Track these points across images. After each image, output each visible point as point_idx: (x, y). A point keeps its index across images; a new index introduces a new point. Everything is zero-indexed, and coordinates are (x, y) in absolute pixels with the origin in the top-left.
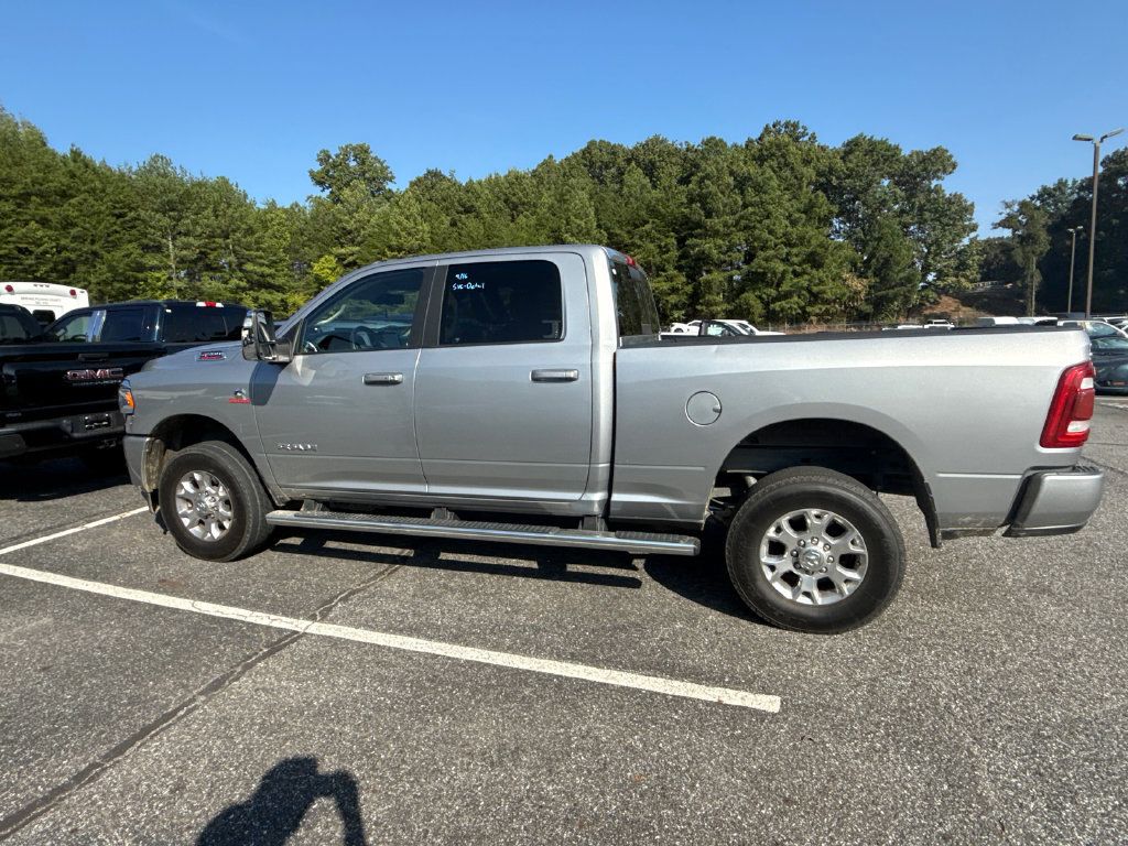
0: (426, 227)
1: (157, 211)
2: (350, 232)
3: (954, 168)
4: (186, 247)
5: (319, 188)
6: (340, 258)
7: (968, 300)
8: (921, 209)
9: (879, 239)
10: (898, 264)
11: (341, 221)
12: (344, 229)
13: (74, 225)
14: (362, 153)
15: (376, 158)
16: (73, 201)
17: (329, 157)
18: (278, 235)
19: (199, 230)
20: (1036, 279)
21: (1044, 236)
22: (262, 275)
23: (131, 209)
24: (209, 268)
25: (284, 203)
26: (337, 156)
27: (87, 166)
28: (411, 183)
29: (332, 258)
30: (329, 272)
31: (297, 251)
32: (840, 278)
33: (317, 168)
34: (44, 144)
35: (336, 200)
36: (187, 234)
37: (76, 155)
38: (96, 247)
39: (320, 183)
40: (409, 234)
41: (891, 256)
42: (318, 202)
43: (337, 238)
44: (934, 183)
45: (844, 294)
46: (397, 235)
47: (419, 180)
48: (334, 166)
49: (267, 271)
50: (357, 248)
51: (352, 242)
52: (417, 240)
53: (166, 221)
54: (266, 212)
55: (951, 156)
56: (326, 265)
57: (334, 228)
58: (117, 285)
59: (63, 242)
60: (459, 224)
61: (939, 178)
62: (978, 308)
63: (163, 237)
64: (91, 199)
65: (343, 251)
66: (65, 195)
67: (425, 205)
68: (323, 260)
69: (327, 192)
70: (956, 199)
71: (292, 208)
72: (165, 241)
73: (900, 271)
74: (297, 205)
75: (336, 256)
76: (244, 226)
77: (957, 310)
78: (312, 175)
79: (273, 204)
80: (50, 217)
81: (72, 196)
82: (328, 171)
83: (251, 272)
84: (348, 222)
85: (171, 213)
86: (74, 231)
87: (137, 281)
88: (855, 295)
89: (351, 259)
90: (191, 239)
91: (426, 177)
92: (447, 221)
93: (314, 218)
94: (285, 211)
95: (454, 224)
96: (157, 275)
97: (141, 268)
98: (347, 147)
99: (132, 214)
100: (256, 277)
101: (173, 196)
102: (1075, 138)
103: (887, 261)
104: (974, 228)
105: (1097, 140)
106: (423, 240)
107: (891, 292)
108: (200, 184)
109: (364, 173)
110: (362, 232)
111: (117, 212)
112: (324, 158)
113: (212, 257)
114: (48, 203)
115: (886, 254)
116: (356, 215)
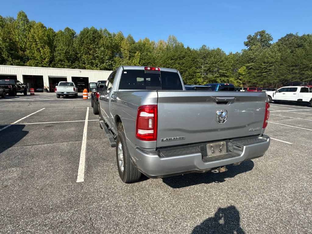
0: (279, 54)
1: (201, 59)
2: (252, 59)
4: (206, 67)
5: (246, 47)
6: (247, 67)
11: (250, 56)
12: (250, 58)
13: (184, 64)
14: (262, 33)
15: (267, 34)
16: (185, 58)
17: (251, 36)
18: (230, 61)
19: (209, 62)
22: (223, 73)
23: (196, 59)
24: (210, 71)
25: (234, 53)
26: (253, 36)
27: (189, 50)
28: (279, 40)
29: (245, 67)
30: (243, 71)
31: (234, 66)
33: (246, 40)
34: (183, 47)
35: (250, 49)
36: (207, 64)
37: (188, 48)
38: (187, 68)
39: (246, 45)
40: (272, 57)
42: (245, 51)
43: (248, 61)
46: (267, 58)
47: (282, 38)
48: (252, 39)
49: (224, 72)
50: (253, 64)
51: (252, 61)
52: (275, 59)
53: (203, 61)
54: (228, 55)
56: (243, 69)
57: (248, 58)
58: (189, 77)
59: (181, 68)
60: (294, 52)
63: (202, 65)
64: (188, 58)
65: (249, 65)
66: (184, 57)
67: (281, 47)
68: (242, 68)
69: (249, 47)
71: (236, 53)
72: (201, 66)
74: (238, 53)
75: (246, 66)
76: (221, 60)
78: (245, 43)
79: (231, 54)
80: (180, 62)
81: (185, 57)
82: (250, 41)
83: (220, 72)
84: (252, 56)
85: (204, 59)
86: (184, 65)
87: (194, 75)
89: (251, 67)
90: (207, 65)
91: (285, 37)
92: (289, 51)
93: (243, 55)
94: (234, 54)
95: (292, 52)
96: (198, 74)
97: (195, 73)
98: (257, 32)
99: (196, 60)
100: (221, 74)
101: (205, 55)
106: (277, 59)
108: (213, 51)
109: (262, 39)
110: (256, 58)
111: (193, 60)
112: (249, 37)
113: (211, 69)
114: (180, 59)
116: (255, 53)
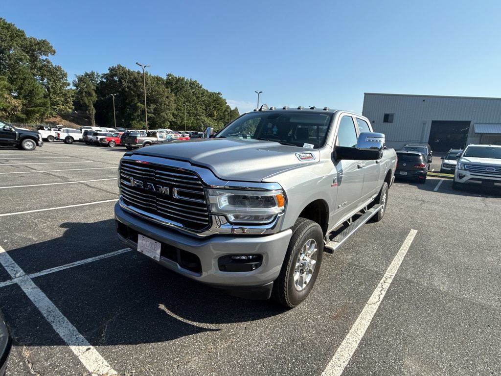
3: (54, 53)
7: (65, 116)
8: (41, 69)
9: (24, 79)
10: (38, 94)
20: (93, 111)
21: (94, 94)
32: (3, 97)
41: (33, 90)
44: (44, 57)
45: (9, 107)
55: (52, 47)
61: (47, 55)
62: (70, 121)
70: (58, 69)
73: (39, 99)
77: (61, 121)
88: (15, 108)
102: (137, 63)
103: (31, 92)
104: (69, 85)
105: (143, 67)
107: (36, 109)
115: (30, 88)
